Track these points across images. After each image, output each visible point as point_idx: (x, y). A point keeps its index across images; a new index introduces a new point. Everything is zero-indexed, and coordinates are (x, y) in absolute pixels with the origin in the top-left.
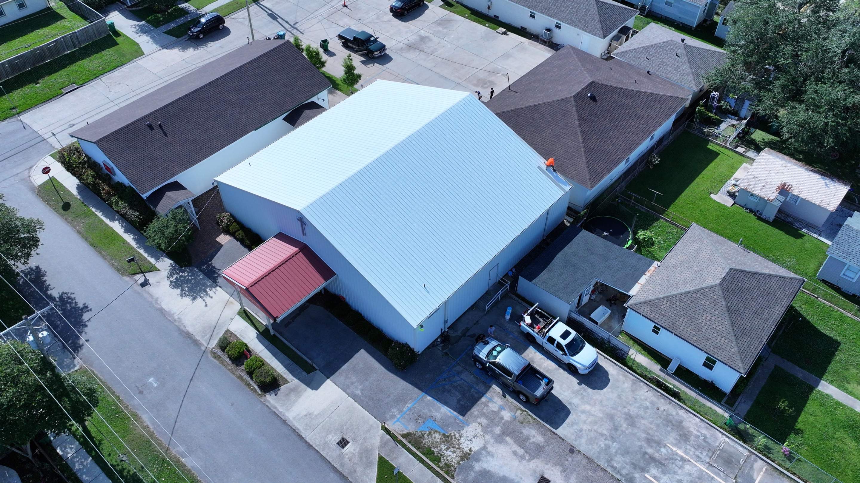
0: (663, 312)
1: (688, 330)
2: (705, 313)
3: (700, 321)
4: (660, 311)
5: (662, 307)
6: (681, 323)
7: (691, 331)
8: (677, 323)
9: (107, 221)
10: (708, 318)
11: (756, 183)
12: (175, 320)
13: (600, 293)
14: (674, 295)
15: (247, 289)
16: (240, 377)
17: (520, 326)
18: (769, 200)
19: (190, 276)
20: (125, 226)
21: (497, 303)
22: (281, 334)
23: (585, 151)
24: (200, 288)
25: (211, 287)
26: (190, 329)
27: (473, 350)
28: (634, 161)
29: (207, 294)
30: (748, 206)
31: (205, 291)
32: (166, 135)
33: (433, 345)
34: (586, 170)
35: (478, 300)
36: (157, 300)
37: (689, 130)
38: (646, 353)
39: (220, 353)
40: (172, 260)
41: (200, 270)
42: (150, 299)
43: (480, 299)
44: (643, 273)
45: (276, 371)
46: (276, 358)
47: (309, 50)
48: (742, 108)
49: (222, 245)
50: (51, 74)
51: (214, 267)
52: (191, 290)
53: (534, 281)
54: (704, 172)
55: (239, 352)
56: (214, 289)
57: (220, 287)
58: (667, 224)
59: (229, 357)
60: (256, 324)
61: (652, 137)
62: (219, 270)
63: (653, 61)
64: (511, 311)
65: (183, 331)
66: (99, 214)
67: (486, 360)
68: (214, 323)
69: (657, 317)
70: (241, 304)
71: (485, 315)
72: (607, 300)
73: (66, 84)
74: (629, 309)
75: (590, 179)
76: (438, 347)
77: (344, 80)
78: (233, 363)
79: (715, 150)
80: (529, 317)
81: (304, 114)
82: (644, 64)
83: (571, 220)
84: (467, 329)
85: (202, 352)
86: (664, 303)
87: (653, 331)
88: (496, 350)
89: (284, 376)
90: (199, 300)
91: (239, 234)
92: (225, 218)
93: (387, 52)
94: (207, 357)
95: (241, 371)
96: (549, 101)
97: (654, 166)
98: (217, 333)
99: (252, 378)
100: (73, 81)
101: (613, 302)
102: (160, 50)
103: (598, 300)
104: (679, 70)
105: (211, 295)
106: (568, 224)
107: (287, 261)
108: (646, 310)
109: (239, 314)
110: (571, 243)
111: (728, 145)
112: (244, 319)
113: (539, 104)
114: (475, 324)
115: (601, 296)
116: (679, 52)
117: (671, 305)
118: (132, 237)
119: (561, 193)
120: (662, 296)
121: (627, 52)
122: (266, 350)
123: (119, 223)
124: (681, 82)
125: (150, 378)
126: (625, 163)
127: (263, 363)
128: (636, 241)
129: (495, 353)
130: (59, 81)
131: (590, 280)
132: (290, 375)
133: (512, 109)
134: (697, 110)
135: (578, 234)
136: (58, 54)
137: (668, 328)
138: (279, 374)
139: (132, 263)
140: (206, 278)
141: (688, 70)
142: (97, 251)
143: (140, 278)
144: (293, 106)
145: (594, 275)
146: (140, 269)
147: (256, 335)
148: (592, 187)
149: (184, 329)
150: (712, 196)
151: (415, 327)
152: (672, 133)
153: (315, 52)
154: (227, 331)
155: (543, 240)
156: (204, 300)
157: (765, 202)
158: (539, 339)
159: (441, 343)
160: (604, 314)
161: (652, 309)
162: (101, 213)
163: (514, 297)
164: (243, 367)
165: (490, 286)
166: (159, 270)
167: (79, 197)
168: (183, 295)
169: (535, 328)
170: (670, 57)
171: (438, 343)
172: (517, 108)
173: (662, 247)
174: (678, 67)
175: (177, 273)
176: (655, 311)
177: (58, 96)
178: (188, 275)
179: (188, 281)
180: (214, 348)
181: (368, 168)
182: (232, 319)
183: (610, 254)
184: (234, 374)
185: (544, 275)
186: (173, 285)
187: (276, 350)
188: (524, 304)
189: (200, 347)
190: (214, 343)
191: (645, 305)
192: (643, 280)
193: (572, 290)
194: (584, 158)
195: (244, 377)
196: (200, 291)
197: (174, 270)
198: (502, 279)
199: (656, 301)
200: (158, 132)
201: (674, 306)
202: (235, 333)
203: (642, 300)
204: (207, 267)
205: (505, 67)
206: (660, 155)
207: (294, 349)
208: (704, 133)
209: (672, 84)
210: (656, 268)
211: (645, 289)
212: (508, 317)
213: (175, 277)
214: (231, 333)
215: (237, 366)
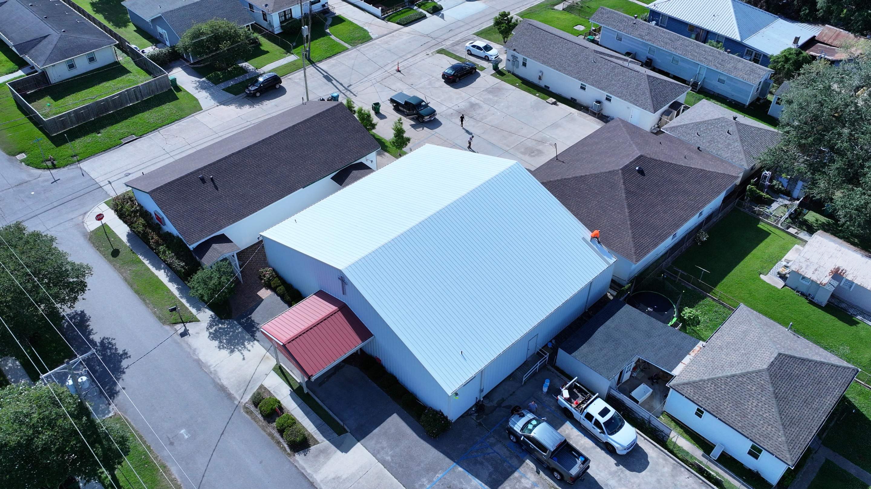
0: (707, 395)
1: (733, 415)
2: (751, 399)
3: (746, 407)
4: (704, 393)
5: (706, 389)
6: (725, 407)
7: (737, 417)
8: (722, 407)
9: (153, 269)
10: (755, 404)
11: (807, 266)
12: (211, 372)
13: (642, 370)
14: (719, 378)
15: (284, 345)
16: (271, 435)
17: (557, 400)
18: (821, 283)
19: (229, 328)
20: (171, 275)
21: (534, 374)
22: (314, 393)
23: (631, 225)
24: (238, 341)
25: (249, 340)
26: (225, 382)
27: (508, 421)
28: (681, 237)
29: (245, 347)
30: (799, 290)
31: (243, 344)
32: (217, 189)
33: (467, 414)
34: (632, 244)
35: (515, 371)
36: (195, 350)
37: (739, 208)
38: (688, 437)
39: (252, 408)
40: (213, 311)
41: (240, 323)
42: (189, 350)
43: (517, 369)
44: (688, 353)
45: (307, 430)
46: (308, 417)
47: (361, 112)
48: (794, 188)
49: (263, 300)
50: (113, 125)
51: (253, 321)
52: (229, 342)
53: (574, 354)
54: (754, 251)
55: (272, 409)
56: (252, 343)
57: (258, 341)
58: (714, 303)
59: (261, 413)
60: (290, 381)
61: (701, 214)
62: (258, 324)
63: (703, 137)
64: (548, 384)
65: (218, 384)
66: (146, 262)
67: (521, 433)
68: (249, 378)
69: (700, 399)
70: (277, 359)
71: (522, 386)
72: (649, 379)
73: (126, 134)
74: (671, 390)
75: (635, 253)
76: (472, 417)
77: (393, 142)
78: (264, 420)
79: (765, 229)
80: (567, 391)
81: (351, 174)
82: (694, 140)
83: (615, 293)
84: (503, 400)
85: (235, 406)
86: (709, 386)
87: (696, 414)
88: (531, 424)
89: (315, 436)
90: (237, 354)
91: (280, 289)
92: (267, 272)
93: (437, 117)
94: (240, 412)
95: (272, 428)
96: (596, 172)
97: (703, 242)
98: (252, 388)
99: (282, 437)
100: (132, 132)
101: (655, 381)
102: (218, 106)
103: (639, 378)
104: (730, 147)
105: (249, 349)
106: (611, 298)
107: (325, 319)
108: (689, 391)
109: (274, 369)
110: (613, 317)
111: (779, 226)
112: (279, 376)
113: (586, 175)
114: (511, 395)
115: (643, 374)
116: (731, 129)
117: (716, 387)
118: (176, 286)
119: (604, 266)
120: (706, 378)
121: (677, 127)
122: (298, 408)
123: (165, 272)
124: (732, 160)
125: (182, 429)
126: (673, 239)
127: (294, 422)
128: (681, 319)
129: (530, 427)
130: (120, 131)
131: (632, 356)
132: (321, 435)
133: (559, 178)
134: (748, 188)
135: (621, 308)
136: (121, 106)
137: (712, 412)
138: (309, 434)
139: (174, 312)
140: (245, 332)
141: (740, 148)
142: (141, 298)
143: (180, 328)
144: (342, 166)
145: (636, 351)
146: (181, 319)
147: (289, 392)
148: (637, 261)
149: (219, 381)
150: (762, 276)
151: (450, 395)
152: (722, 211)
153: (367, 114)
154: (262, 387)
155: (585, 312)
156: (242, 354)
157: (818, 286)
158: (577, 414)
159: (476, 413)
160: (645, 393)
161: (696, 391)
162: (148, 261)
163: (553, 369)
164: (275, 424)
165: (528, 357)
166: (199, 321)
167: (128, 244)
168: (221, 347)
169: (573, 403)
170: (722, 134)
171: (472, 412)
172: (563, 178)
173: (708, 327)
174: (729, 144)
175: (216, 325)
176: (699, 393)
177: (117, 146)
178: (227, 328)
179: (227, 333)
180: (247, 403)
181: (412, 231)
182: (267, 375)
183: (654, 330)
184: (265, 431)
185: (584, 349)
186: (212, 337)
187: (309, 409)
188: (562, 377)
189: (234, 401)
190: (248, 397)
191: (689, 386)
192: (687, 360)
193: (613, 366)
194: (630, 232)
195: (275, 435)
196: (238, 344)
197: (214, 321)
198: (540, 350)
199: (700, 383)
200: (209, 186)
201: (719, 389)
202: (269, 389)
203: (686, 381)
204: (246, 321)
205: (554, 136)
206: (709, 232)
207: (326, 409)
208: (754, 212)
209: (722, 161)
210: (701, 348)
211: (688, 370)
212: (545, 389)
213: (214, 328)
214: (265, 389)
215: (269, 423)
